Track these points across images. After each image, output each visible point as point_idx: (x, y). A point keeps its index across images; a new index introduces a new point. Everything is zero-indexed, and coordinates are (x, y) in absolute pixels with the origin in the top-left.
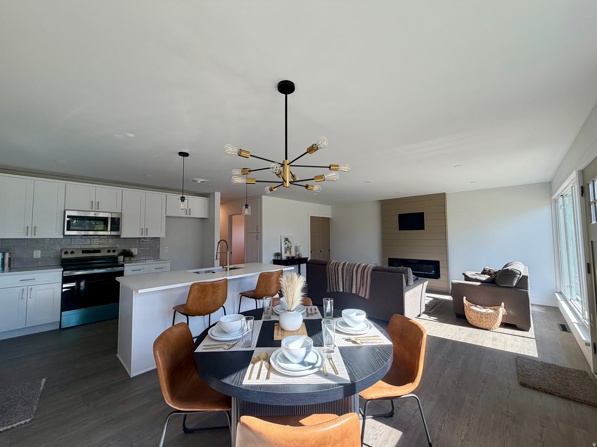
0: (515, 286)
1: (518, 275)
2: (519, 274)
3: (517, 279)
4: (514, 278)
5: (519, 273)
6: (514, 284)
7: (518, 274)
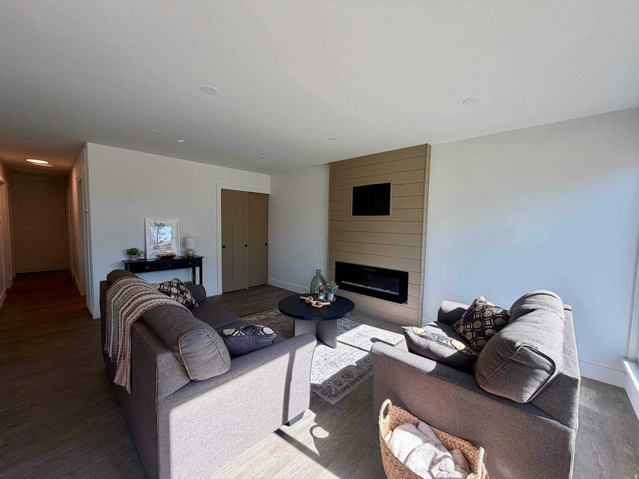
0: (530, 403)
1: (544, 373)
2: (548, 368)
3: (538, 384)
4: (529, 380)
5: (547, 364)
6: (527, 397)
7: (543, 369)
